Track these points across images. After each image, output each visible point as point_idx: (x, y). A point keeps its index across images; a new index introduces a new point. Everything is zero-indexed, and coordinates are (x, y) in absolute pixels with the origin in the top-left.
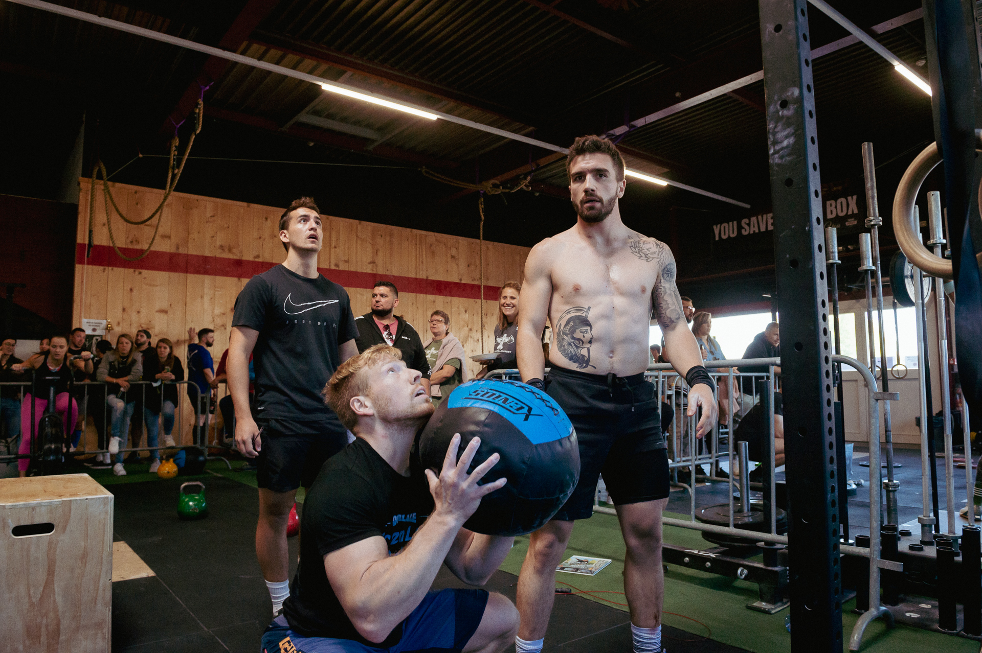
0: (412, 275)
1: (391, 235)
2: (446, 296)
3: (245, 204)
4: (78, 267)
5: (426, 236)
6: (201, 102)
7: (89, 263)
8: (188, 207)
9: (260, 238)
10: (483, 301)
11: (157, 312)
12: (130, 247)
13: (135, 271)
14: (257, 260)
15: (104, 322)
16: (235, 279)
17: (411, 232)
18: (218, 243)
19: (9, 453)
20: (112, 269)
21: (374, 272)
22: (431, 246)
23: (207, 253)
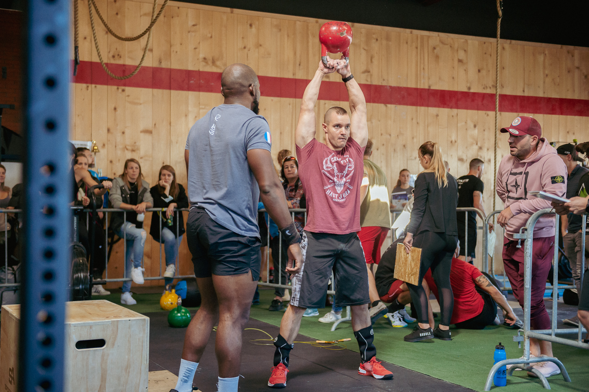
0: (412, 85)
1: (388, 38)
2: (451, 108)
3: (228, 10)
5: (429, 37)
9: (245, 48)
10: (498, 113)
11: (141, 132)
12: (112, 61)
13: (118, 88)
17: (411, 33)
18: (201, 56)
20: (96, 87)
21: (369, 83)
22: (434, 48)
23: (191, 68)
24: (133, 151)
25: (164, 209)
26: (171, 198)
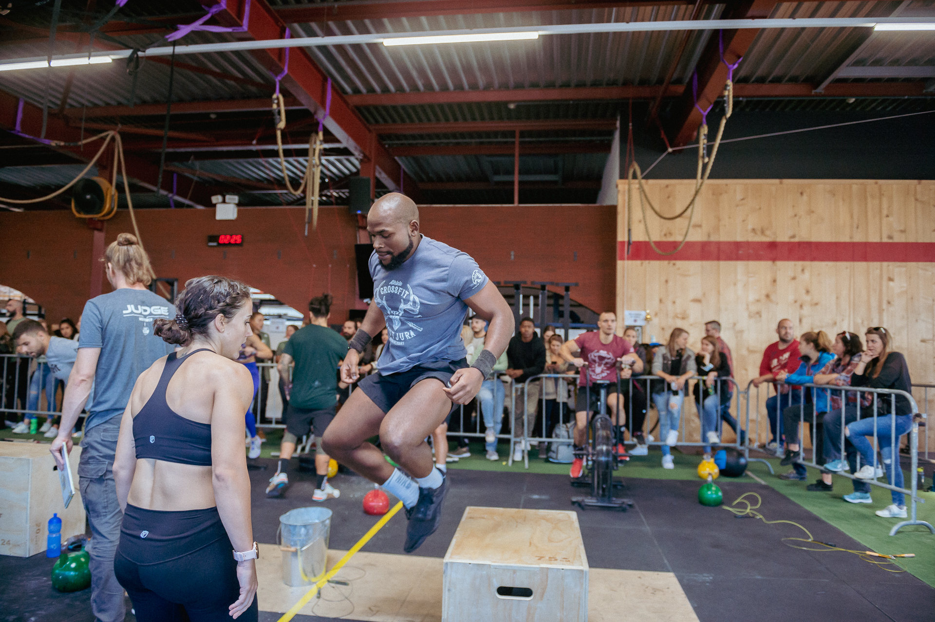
3: (777, 181)
4: (620, 264)
6: (730, 82)
7: (629, 259)
8: (717, 194)
9: (795, 216)
11: (691, 301)
12: (664, 239)
13: (669, 263)
14: (793, 240)
15: (643, 313)
16: (769, 263)
18: (750, 227)
19: (569, 438)
20: (649, 263)
23: (739, 239)
24: (683, 318)
25: (705, 378)
26: (711, 366)
